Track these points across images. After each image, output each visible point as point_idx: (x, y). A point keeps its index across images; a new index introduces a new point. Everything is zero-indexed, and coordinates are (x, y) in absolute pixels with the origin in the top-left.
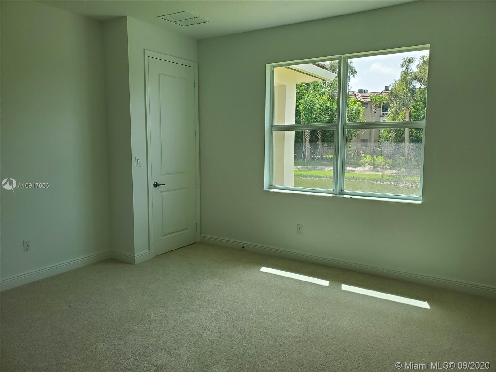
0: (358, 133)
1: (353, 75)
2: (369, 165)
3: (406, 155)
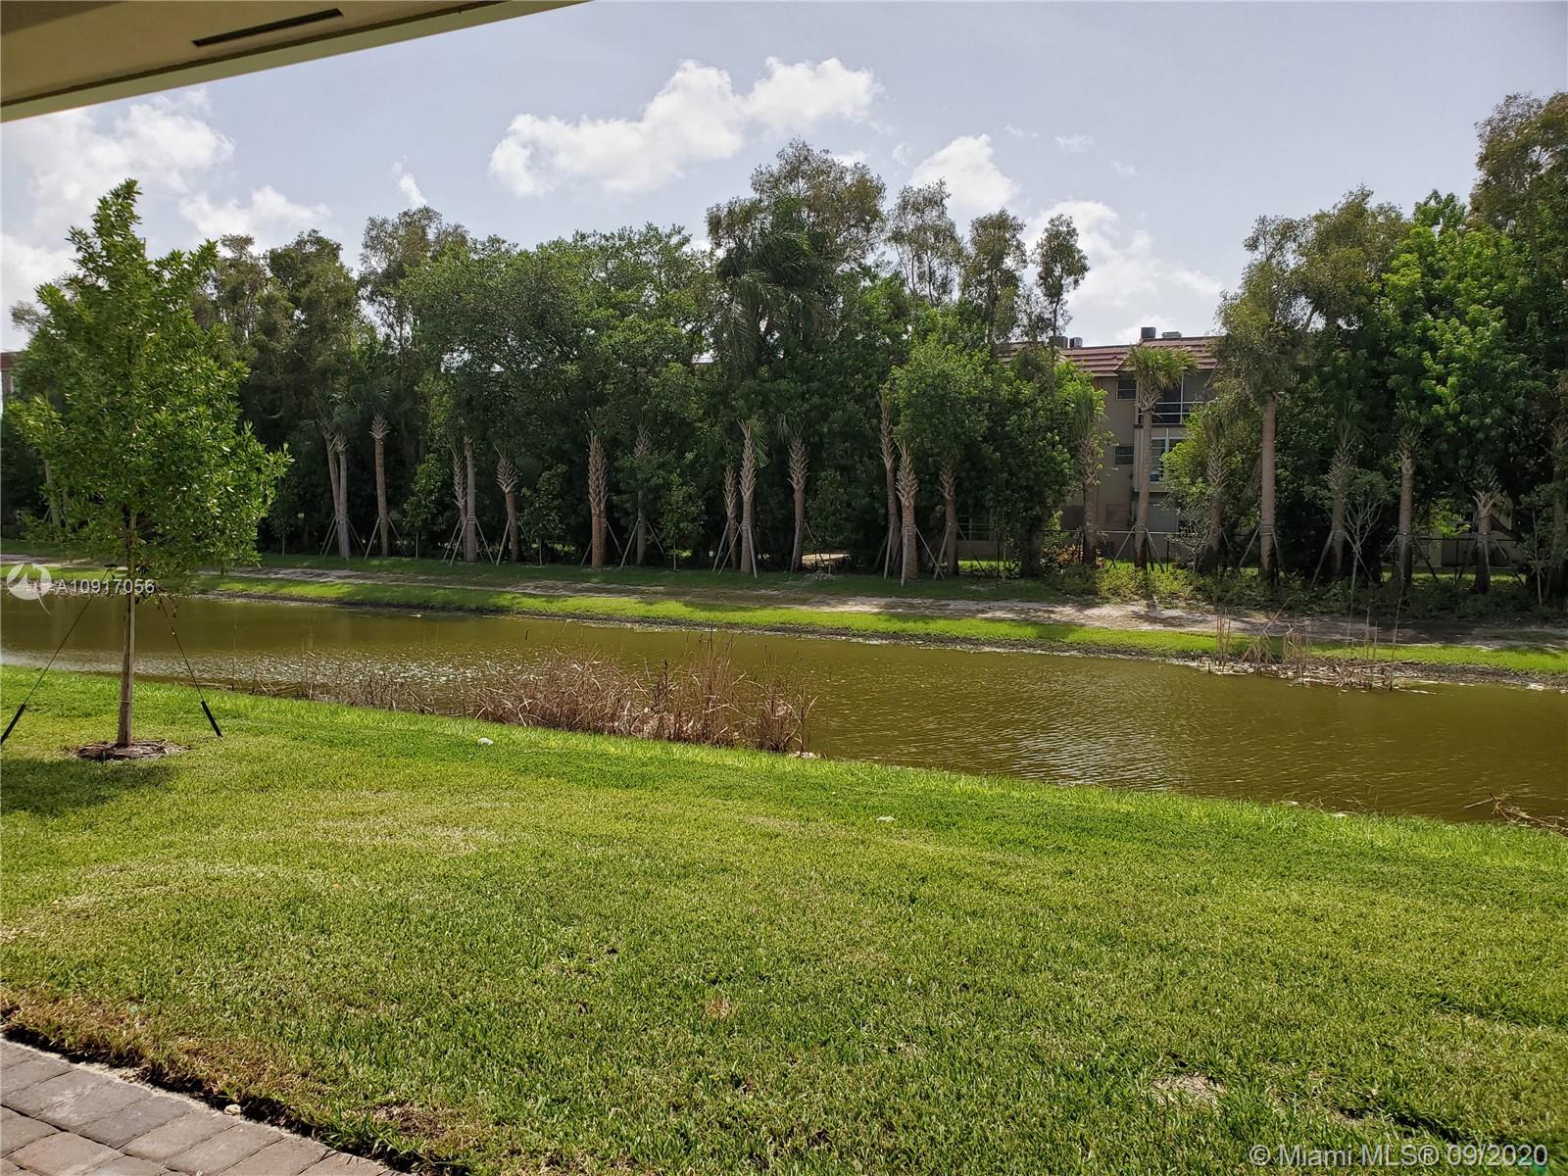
0: (1088, 481)
1: (1071, 279)
2: (1136, 597)
3: (1265, 560)
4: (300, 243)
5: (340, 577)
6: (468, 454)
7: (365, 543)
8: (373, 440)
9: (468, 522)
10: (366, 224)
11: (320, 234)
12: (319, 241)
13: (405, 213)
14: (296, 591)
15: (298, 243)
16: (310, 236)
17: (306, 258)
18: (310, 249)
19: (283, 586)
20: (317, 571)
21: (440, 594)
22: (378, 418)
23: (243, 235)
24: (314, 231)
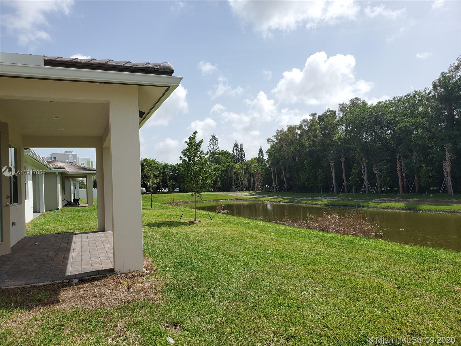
4: (326, 112)
5: (330, 199)
6: (365, 163)
7: (340, 189)
8: (341, 161)
9: (366, 182)
10: (338, 105)
11: (330, 109)
12: (330, 111)
13: (351, 100)
14: (317, 202)
15: (325, 112)
16: (328, 110)
17: (327, 116)
18: (328, 113)
19: (314, 201)
20: (326, 197)
21: (351, 203)
22: (342, 156)
23: (314, 113)
24: (329, 109)
